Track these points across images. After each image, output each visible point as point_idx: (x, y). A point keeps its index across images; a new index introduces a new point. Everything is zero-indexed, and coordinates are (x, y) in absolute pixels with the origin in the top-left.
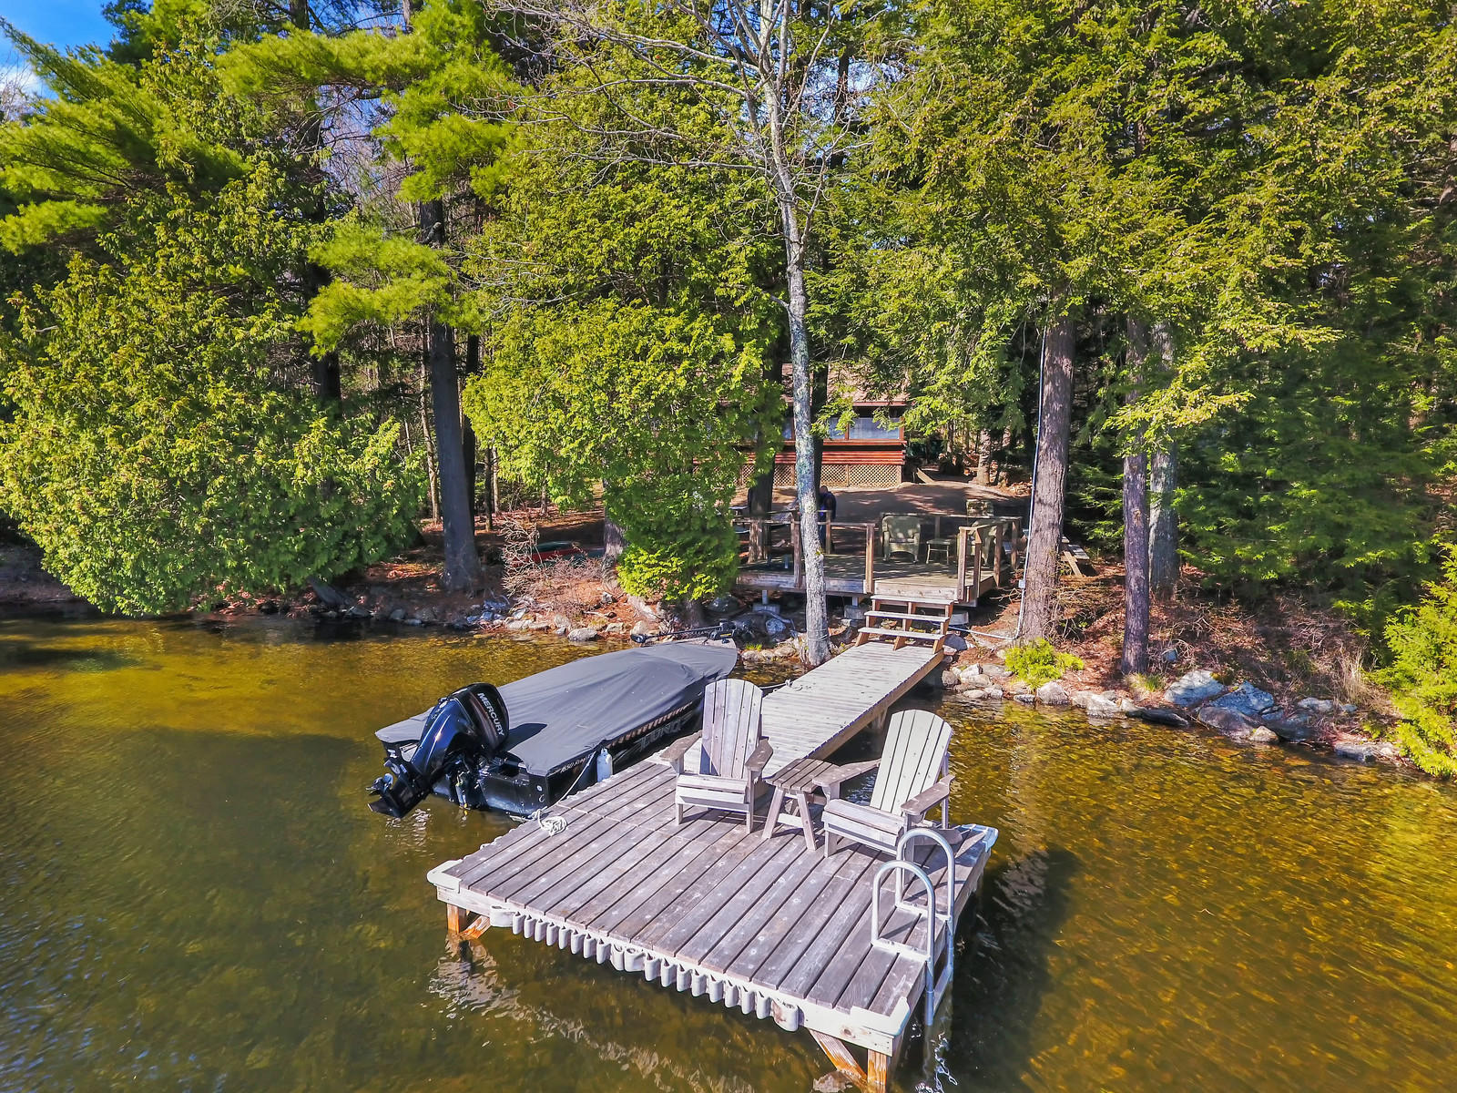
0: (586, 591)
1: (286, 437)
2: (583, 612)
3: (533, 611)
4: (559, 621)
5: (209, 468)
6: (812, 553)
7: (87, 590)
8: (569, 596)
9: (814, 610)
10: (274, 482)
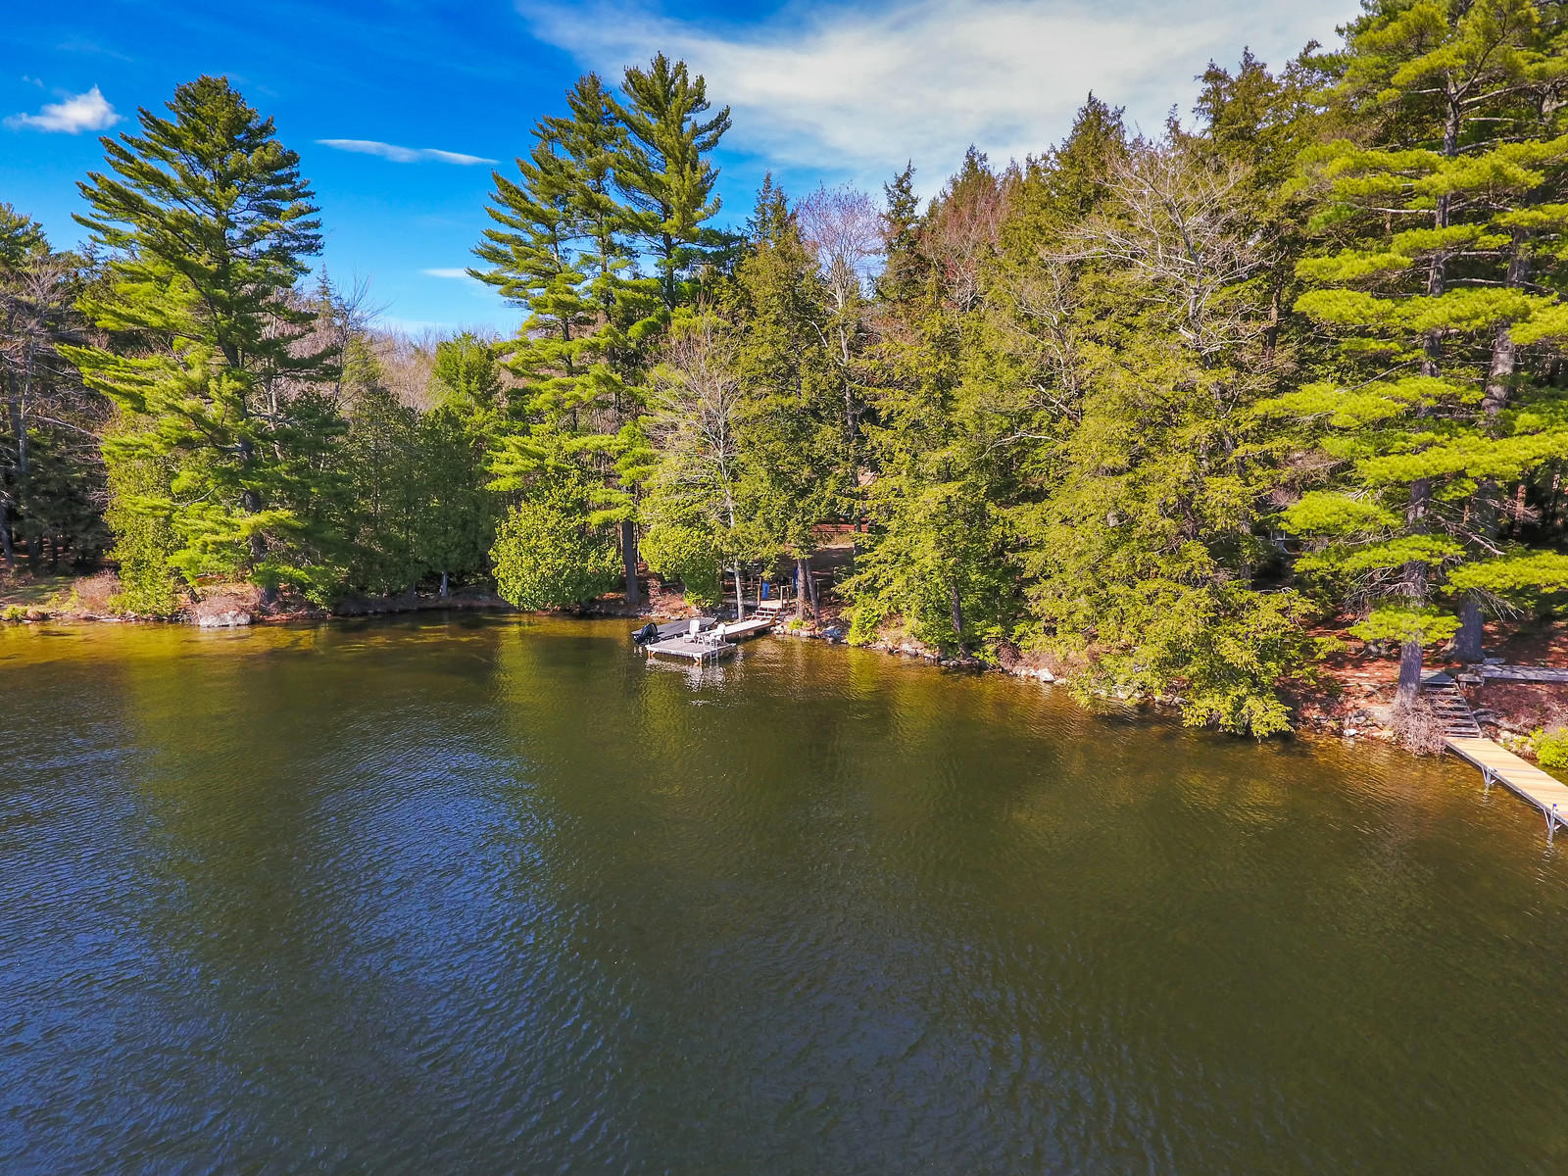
0: (677, 604)
1: (585, 557)
2: (675, 611)
3: (659, 611)
4: (667, 614)
5: (565, 567)
6: (739, 595)
7: (515, 603)
8: (671, 606)
9: (740, 610)
10: (582, 570)
